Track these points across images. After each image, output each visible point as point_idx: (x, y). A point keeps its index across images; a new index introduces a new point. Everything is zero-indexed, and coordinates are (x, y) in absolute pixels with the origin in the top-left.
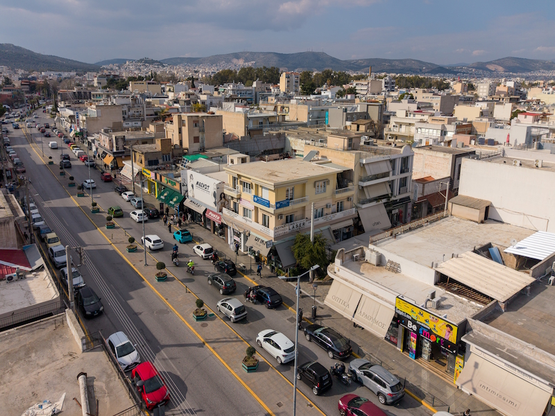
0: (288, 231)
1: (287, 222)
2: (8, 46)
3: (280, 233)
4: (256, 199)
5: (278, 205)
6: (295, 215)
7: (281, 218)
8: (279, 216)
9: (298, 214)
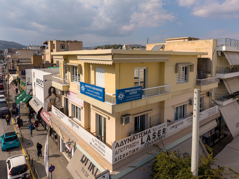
0: (139, 146)
1: (136, 130)
2: (12, 42)
3: (125, 152)
4: (83, 88)
5: (121, 96)
6: (149, 116)
7: (127, 121)
8: (123, 118)
9: (153, 115)
